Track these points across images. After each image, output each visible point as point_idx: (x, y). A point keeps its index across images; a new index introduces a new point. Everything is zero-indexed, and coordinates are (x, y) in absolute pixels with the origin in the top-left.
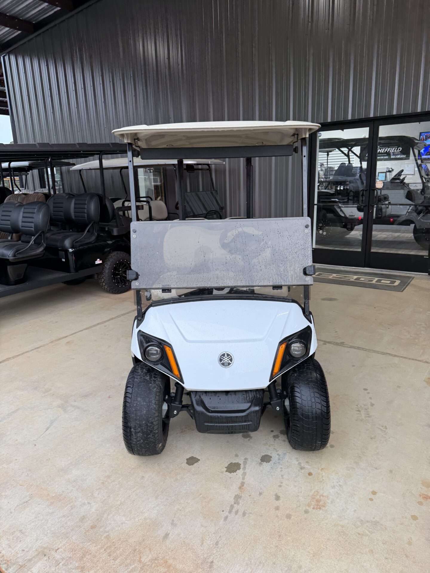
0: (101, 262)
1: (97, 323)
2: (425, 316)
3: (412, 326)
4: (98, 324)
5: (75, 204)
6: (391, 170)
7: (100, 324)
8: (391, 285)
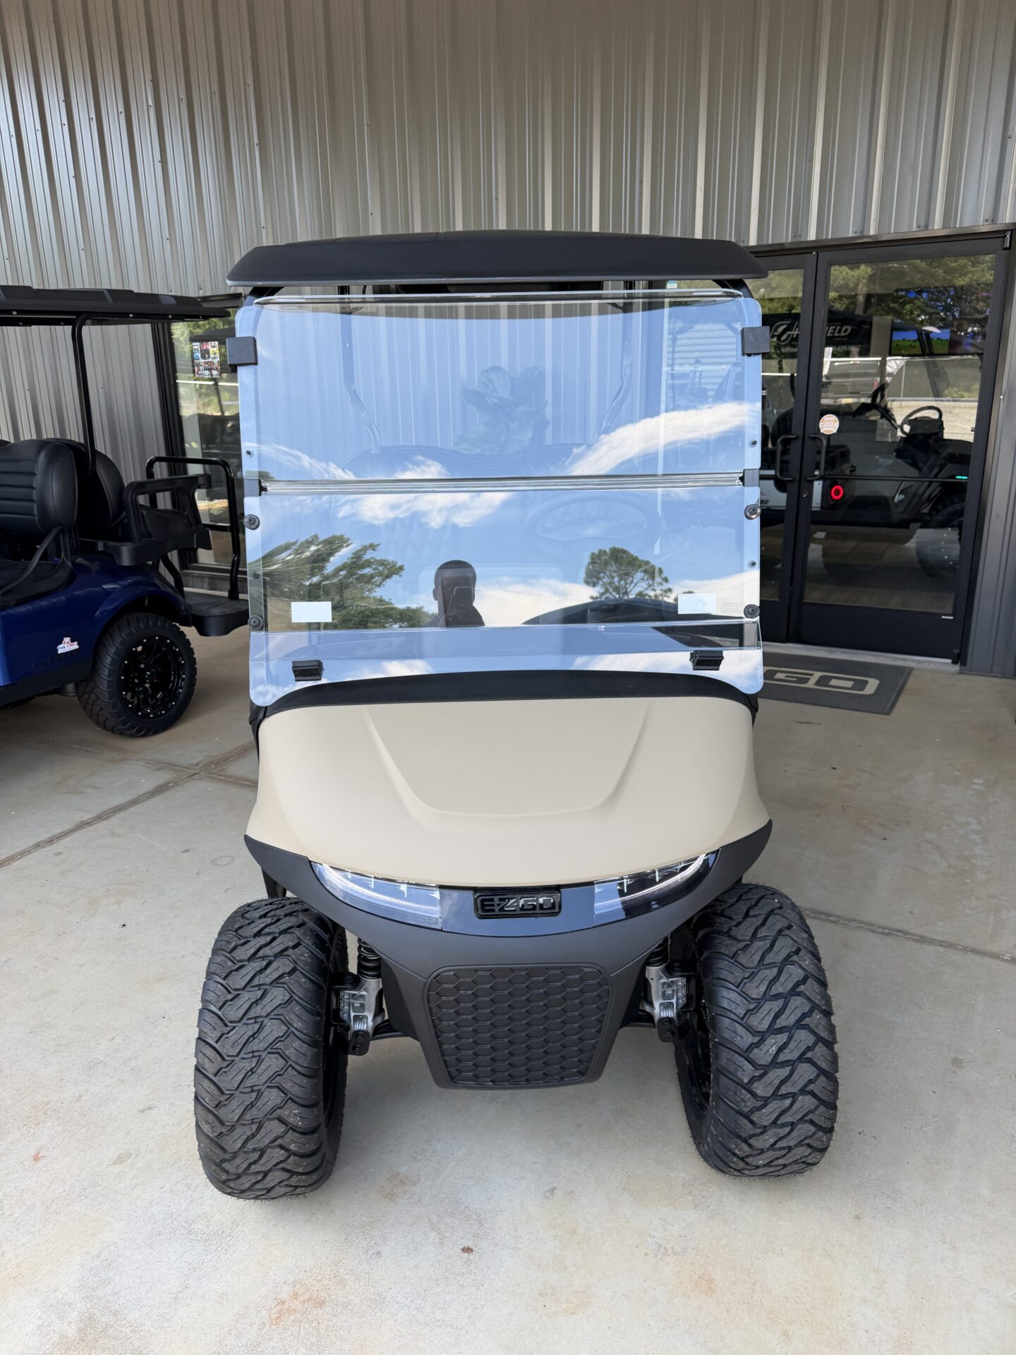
2: (969, 792)
3: (945, 827)
7: (43, 847)
8: (856, 692)
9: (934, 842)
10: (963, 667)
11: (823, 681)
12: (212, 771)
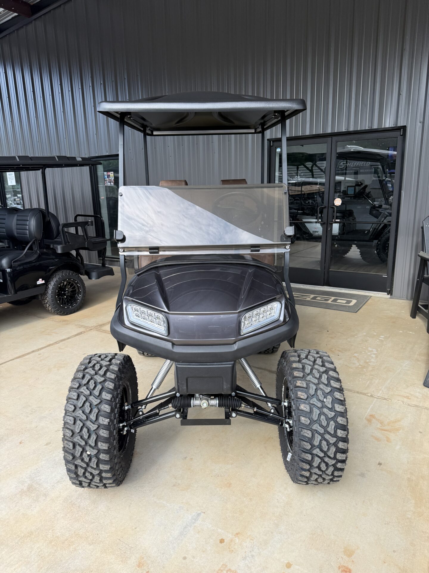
0: (44, 282)
1: (33, 350)
2: (378, 340)
3: (363, 352)
4: (33, 352)
5: (17, 220)
6: (360, 184)
7: (35, 352)
8: (346, 305)
9: (357, 357)
10: (391, 296)
11: (335, 300)
12: (99, 328)
